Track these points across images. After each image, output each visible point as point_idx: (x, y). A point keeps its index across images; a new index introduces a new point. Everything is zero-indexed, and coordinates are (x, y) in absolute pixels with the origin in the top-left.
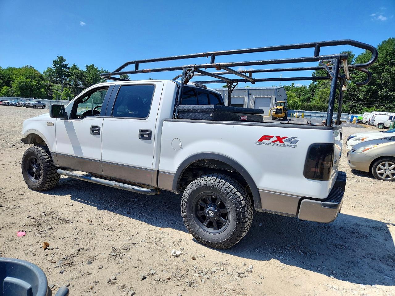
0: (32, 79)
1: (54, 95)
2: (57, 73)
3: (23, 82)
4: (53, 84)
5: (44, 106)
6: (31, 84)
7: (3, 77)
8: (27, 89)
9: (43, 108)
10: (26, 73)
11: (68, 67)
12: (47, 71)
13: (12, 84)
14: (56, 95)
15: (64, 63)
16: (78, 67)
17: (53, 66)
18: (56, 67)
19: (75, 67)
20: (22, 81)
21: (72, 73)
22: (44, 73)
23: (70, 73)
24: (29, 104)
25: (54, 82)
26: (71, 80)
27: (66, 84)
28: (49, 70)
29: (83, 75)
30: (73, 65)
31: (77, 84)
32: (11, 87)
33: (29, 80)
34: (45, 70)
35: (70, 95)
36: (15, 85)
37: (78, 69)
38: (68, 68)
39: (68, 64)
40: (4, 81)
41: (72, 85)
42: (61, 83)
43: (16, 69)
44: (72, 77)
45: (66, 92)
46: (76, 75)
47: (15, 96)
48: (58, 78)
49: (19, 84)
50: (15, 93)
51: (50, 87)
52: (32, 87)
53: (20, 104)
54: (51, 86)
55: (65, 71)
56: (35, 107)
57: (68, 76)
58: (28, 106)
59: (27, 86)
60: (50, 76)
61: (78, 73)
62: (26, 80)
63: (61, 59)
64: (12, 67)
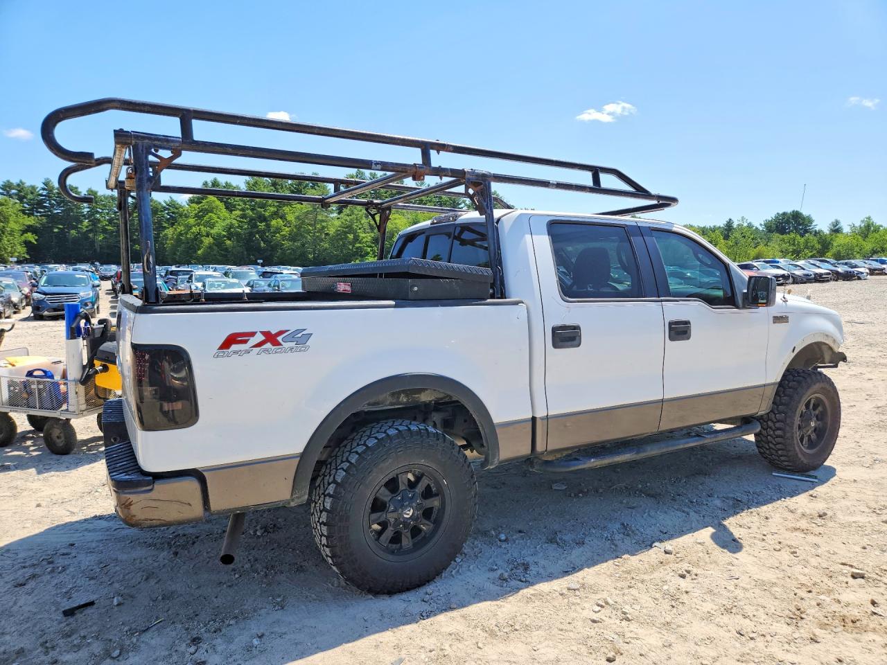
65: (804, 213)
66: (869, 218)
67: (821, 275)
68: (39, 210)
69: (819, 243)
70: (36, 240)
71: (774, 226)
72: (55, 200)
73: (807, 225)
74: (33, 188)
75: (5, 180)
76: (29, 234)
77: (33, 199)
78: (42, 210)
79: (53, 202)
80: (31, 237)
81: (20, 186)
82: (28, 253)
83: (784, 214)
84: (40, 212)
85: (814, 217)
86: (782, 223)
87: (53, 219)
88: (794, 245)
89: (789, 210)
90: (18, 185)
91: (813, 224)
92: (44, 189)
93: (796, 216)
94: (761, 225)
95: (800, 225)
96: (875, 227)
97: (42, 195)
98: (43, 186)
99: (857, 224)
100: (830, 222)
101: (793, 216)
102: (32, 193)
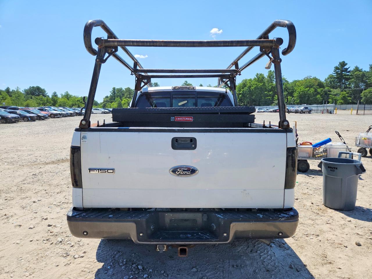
0: (310, 88)
1: (330, 100)
2: (337, 78)
3: (302, 92)
4: (332, 89)
5: (310, 111)
6: (309, 92)
7: (288, 89)
8: (305, 97)
9: (309, 113)
10: (306, 83)
11: (349, 70)
12: (328, 78)
13: (294, 94)
14: (332, 99)
15: (346, 67)
16: (360, 68)
17: (334, 72)
18: (337, 73)
19: (357, 69)
20: (302, 90)
21: (353, 76)
22: (325, 80)
23: (351, 75)
24: (297, 110)
25: (333, 88)
26: (350, 83)
27: (345, 88)
28: (331, 77)
29: (365, 76)
30: (355, 67)
31: (357, 86)
32: (293, 97)
33: (307, 89)
34: (327, 77)
35: (346, 98)
36: (295, 94)
37: (360, 71)
38: (349, 72)
39: (349, 68)
40: (289, 93)
41: (351, 88)
42: (340, 88)
43: (299, 81)
44: (353, 79)
45: (342, 95)
46: (357, 77)
47: (296, 104)
48: (337, 83)
49: (299, 93)
50: (295, 102)
51: (329, 93)
52: (310, 94)
53: (292, 111)
54: (330, 91)
55: (345, 75)
56: (302, 112)
57: (347, 79)
58: (296, 112)
59: (306, 94)
60: (331, 82)
61: (359, 74)
62: (305, 89)
63: (343, 64)
64: (297, 80)
65: (42, 88)
66: (67, 92)
67: (71, 114)
69: (52, 100)
71: (29, 92)
73: (43, 93)
83: (33, 87)
85: (46, 90)
86: (33, 91)
88: (42, 101)
89: (35, 86)
91: (46, 92)
93: (38, 88)
94: (23, 91)
95: (41, 92)
96: (70, 95)
99: (64, 94)
100: (53, 92)
101: (37, 88)
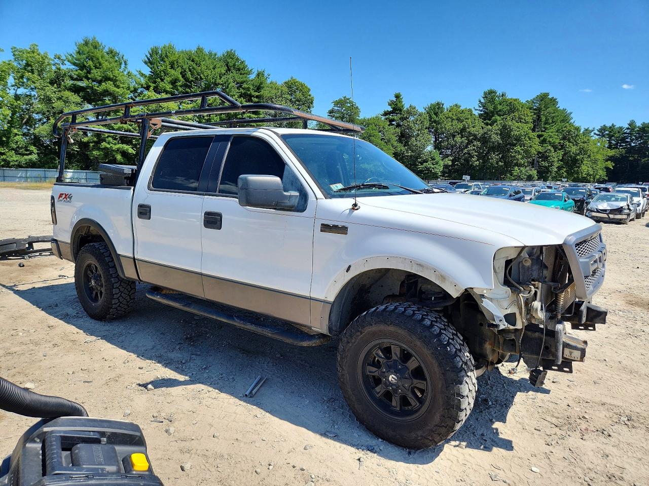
68: (622, 144)
70: (613, 167)
72: (635, 136)
74: (621, 128)
75: (602, 125)
76: (609, 162)
77: (619, 137)
78: (624, 144)
79: (634, 137)
80: (610, 165)
81: (612, 128)
82: (606, 176)
84: (623, 146)
87: (630, 150)
90: (610, 128)
92: (628, 129)
97: (626, 133)
98: (627, 126)
102: (619, 132)
